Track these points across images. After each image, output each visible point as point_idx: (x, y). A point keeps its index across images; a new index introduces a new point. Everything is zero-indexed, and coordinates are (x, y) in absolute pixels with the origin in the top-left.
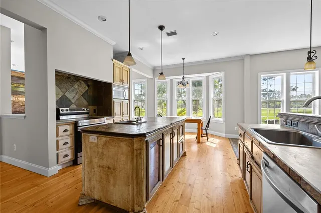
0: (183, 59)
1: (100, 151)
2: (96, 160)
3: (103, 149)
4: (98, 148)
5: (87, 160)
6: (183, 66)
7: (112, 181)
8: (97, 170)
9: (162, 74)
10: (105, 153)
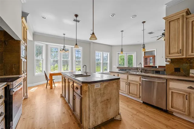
0: (64, 34)
1: (102, 92)
2: (99, 100)
3: (104, 90)
4: (100, 91)
5: (92, 103)
6: (64, 39)
7: (109, 106)
8: (100, 105)
9: (76, 44)
10: (105, 92)
